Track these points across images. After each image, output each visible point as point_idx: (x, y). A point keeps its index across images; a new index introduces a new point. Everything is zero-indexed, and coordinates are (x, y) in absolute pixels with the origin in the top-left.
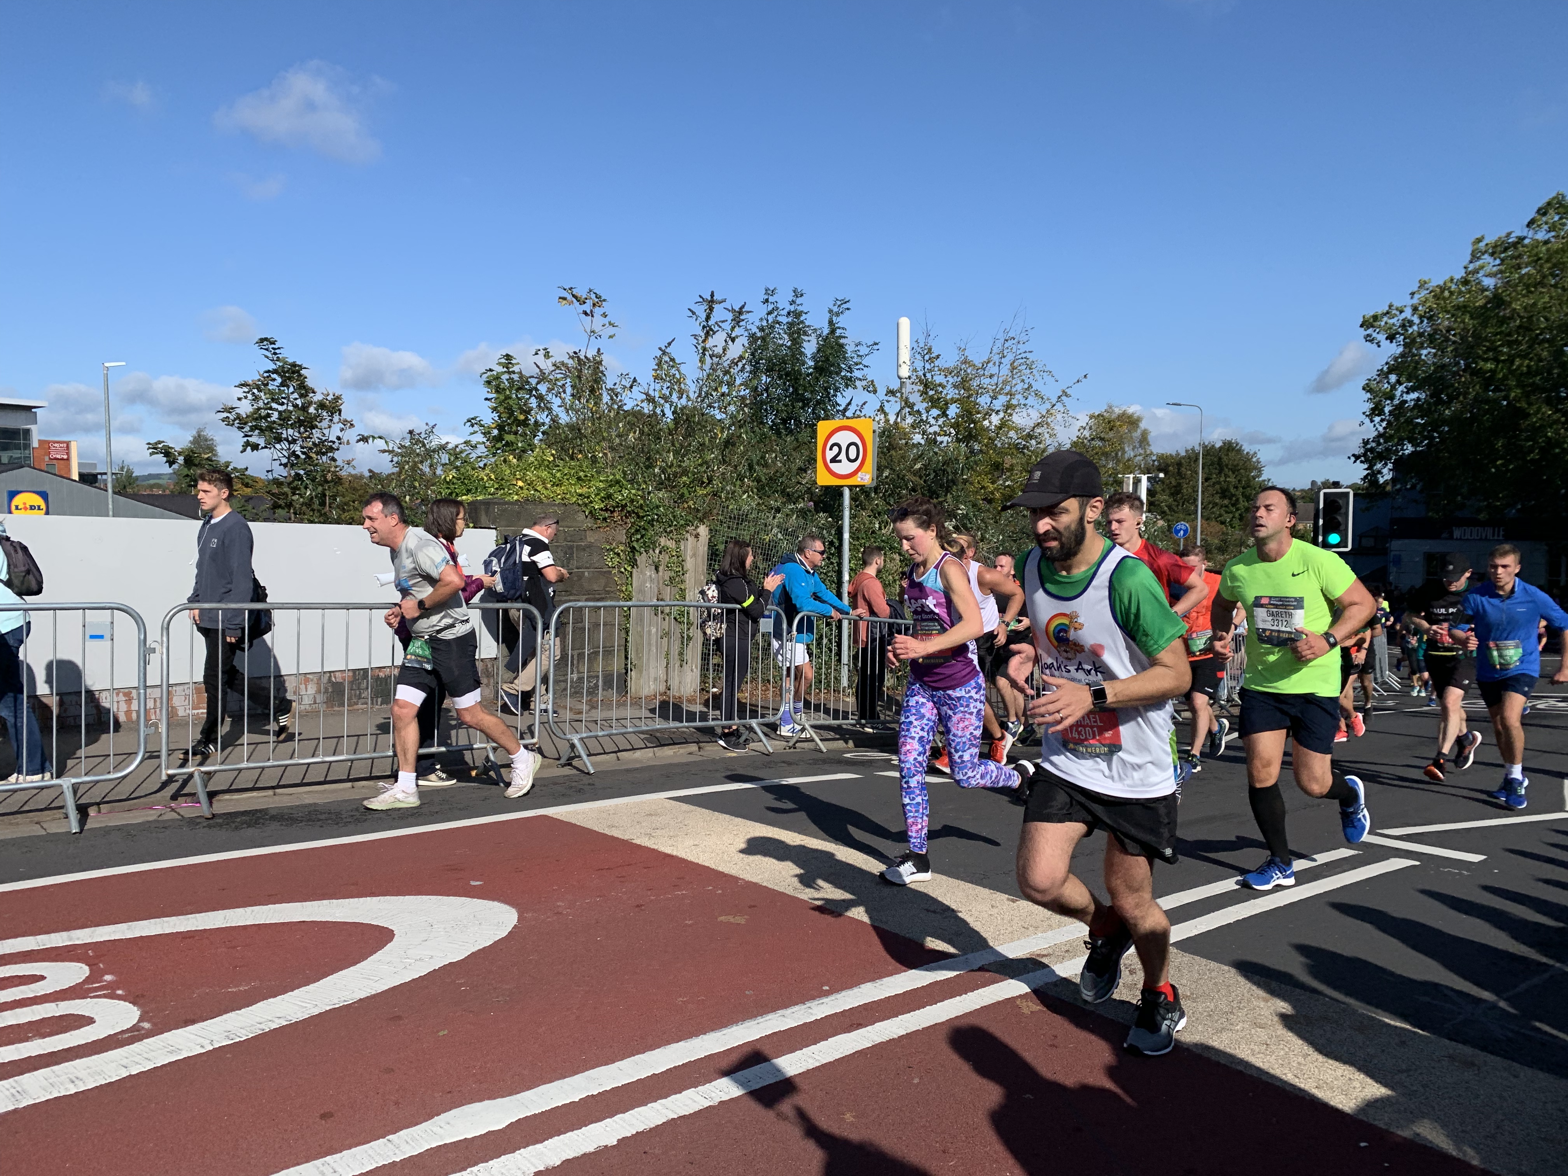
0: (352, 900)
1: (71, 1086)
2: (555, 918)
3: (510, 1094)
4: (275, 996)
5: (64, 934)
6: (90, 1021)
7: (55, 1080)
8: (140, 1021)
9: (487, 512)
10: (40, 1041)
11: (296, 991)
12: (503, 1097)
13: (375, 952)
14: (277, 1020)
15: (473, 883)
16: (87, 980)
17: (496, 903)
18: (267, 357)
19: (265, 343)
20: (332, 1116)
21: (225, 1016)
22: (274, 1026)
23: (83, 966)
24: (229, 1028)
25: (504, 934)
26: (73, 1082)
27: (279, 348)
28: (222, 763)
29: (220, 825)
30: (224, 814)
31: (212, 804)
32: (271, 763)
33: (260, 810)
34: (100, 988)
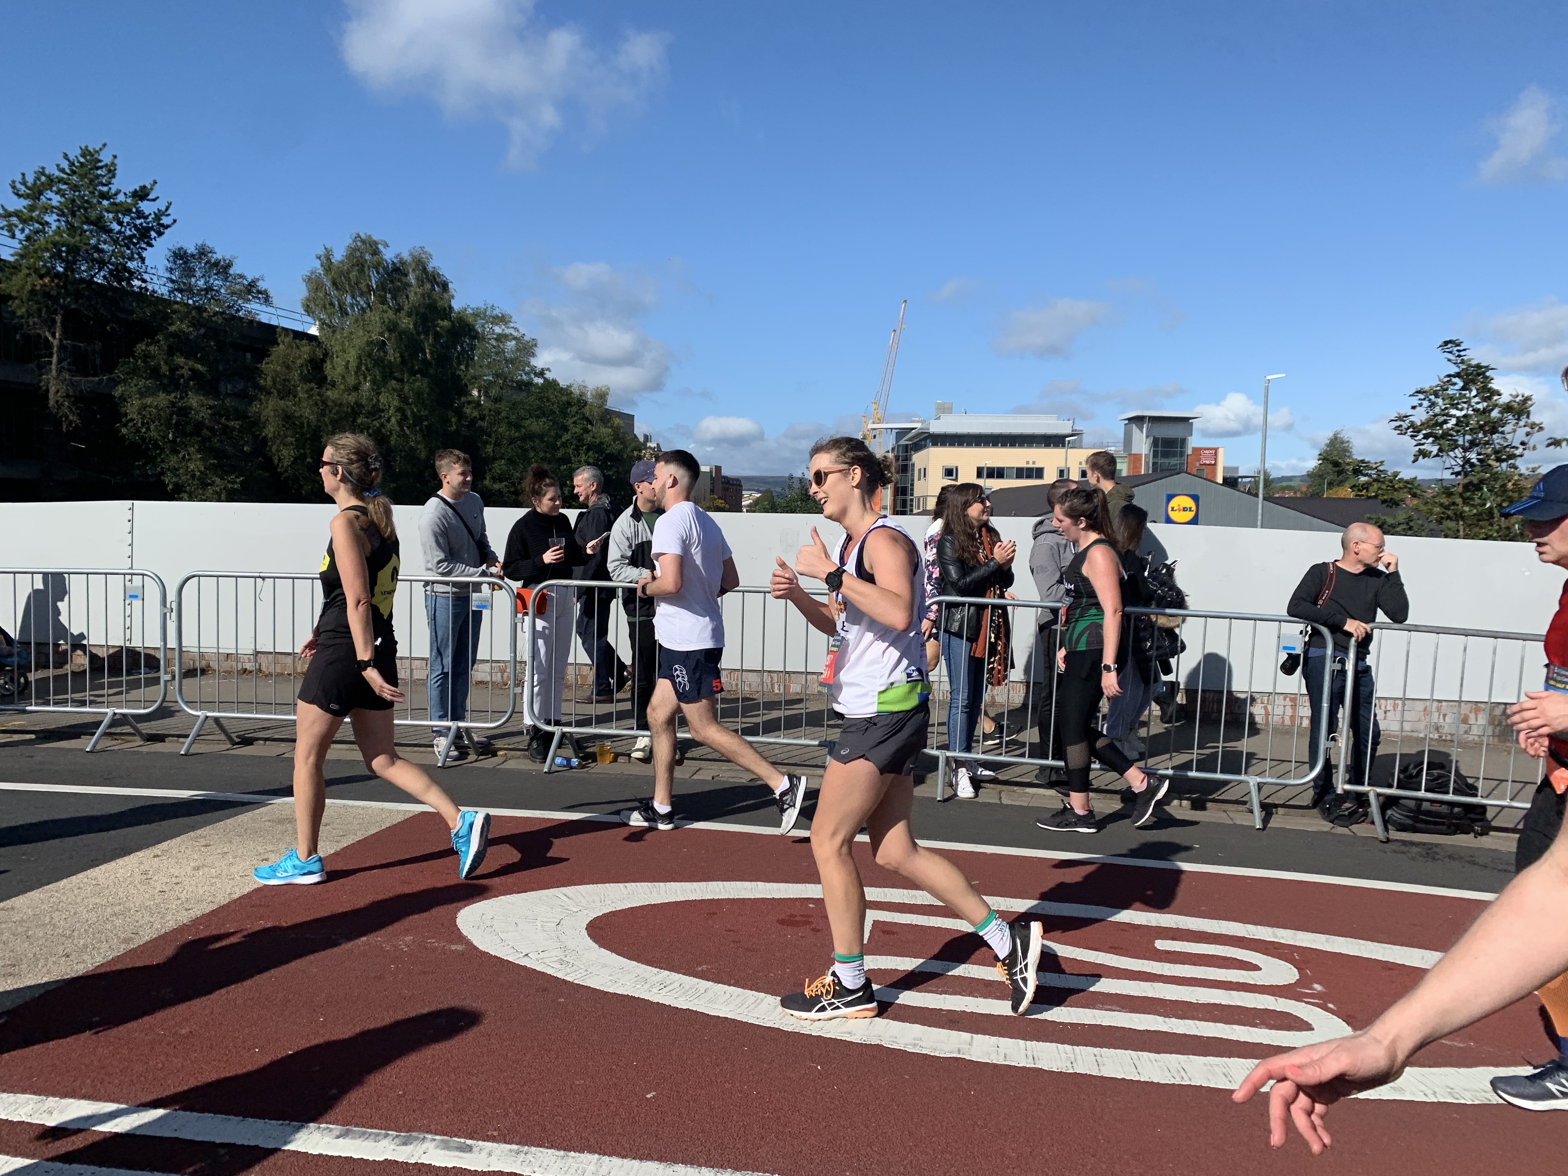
5: (1269, 929)
10: (1267, 1030)
16: (1298, 983)
18: (1449, 360)
19: (1449, 346)
23: (1292, 967)
27: (1464, 350)
28: (1398, 788)
29: (1395, 852)
30: (1397, 840)
31: (1386, 829)
32: (1450, 797)
33: (1437, 845)
34: (1311, 996)
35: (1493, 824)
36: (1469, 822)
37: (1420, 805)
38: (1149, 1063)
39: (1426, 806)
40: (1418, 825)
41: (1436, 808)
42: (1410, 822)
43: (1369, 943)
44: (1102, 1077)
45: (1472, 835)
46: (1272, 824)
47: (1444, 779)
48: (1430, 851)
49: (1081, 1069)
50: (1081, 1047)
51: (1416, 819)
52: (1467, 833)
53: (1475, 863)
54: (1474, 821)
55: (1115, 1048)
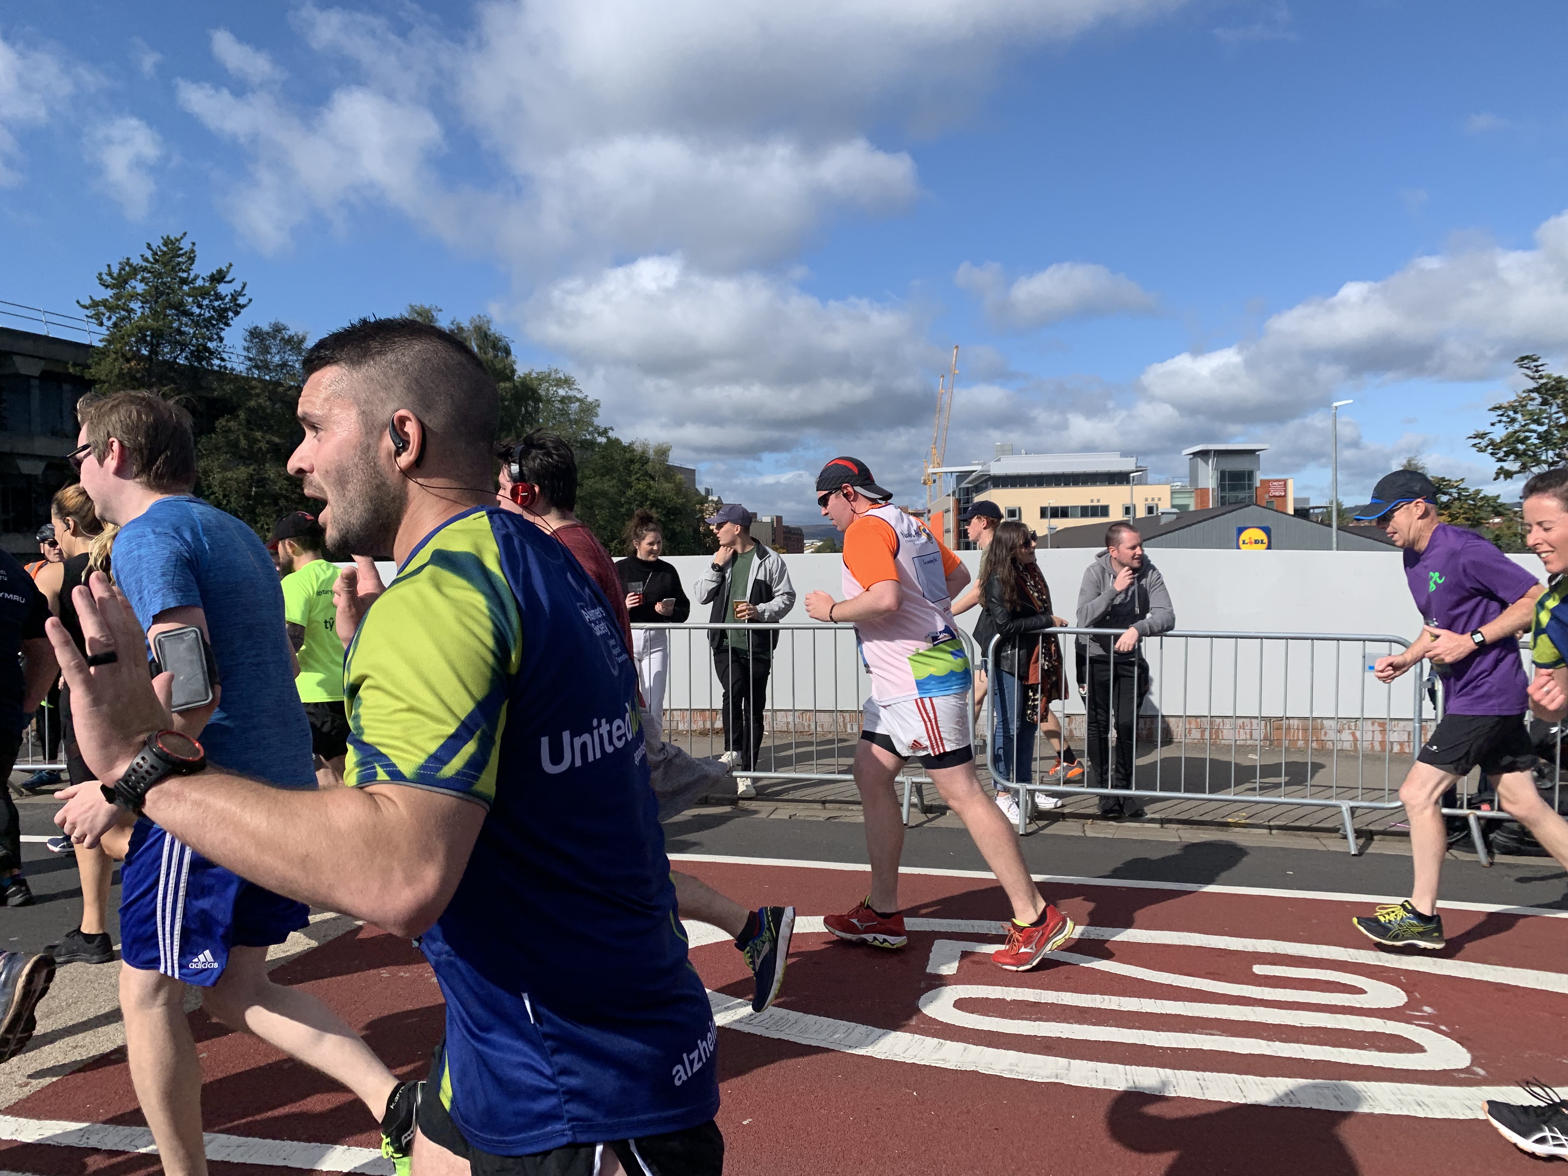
6: (1420, 1049)
7: (1400, 1097)
8: (1473, 1064)
10: (1377, 1053)
16: (1406, 1006)
18: (1527, 376)
19: (1526, 361)
23: (1399, 990)
26: (1420, 1106)
27: (1542, 365)
29: (1499, 875)
30: (1502, 864)
31: (1489, 852)
34: (1422, 1018)
38: (1254, 1086)
40: (1523, 847)
42: (1513, 844)
44: (1207, 1101)
46: (1370, 850)
49: (1184, 1093)
50: (1183, 1071)
51: (1520, 842)
55: (1218, 1072)
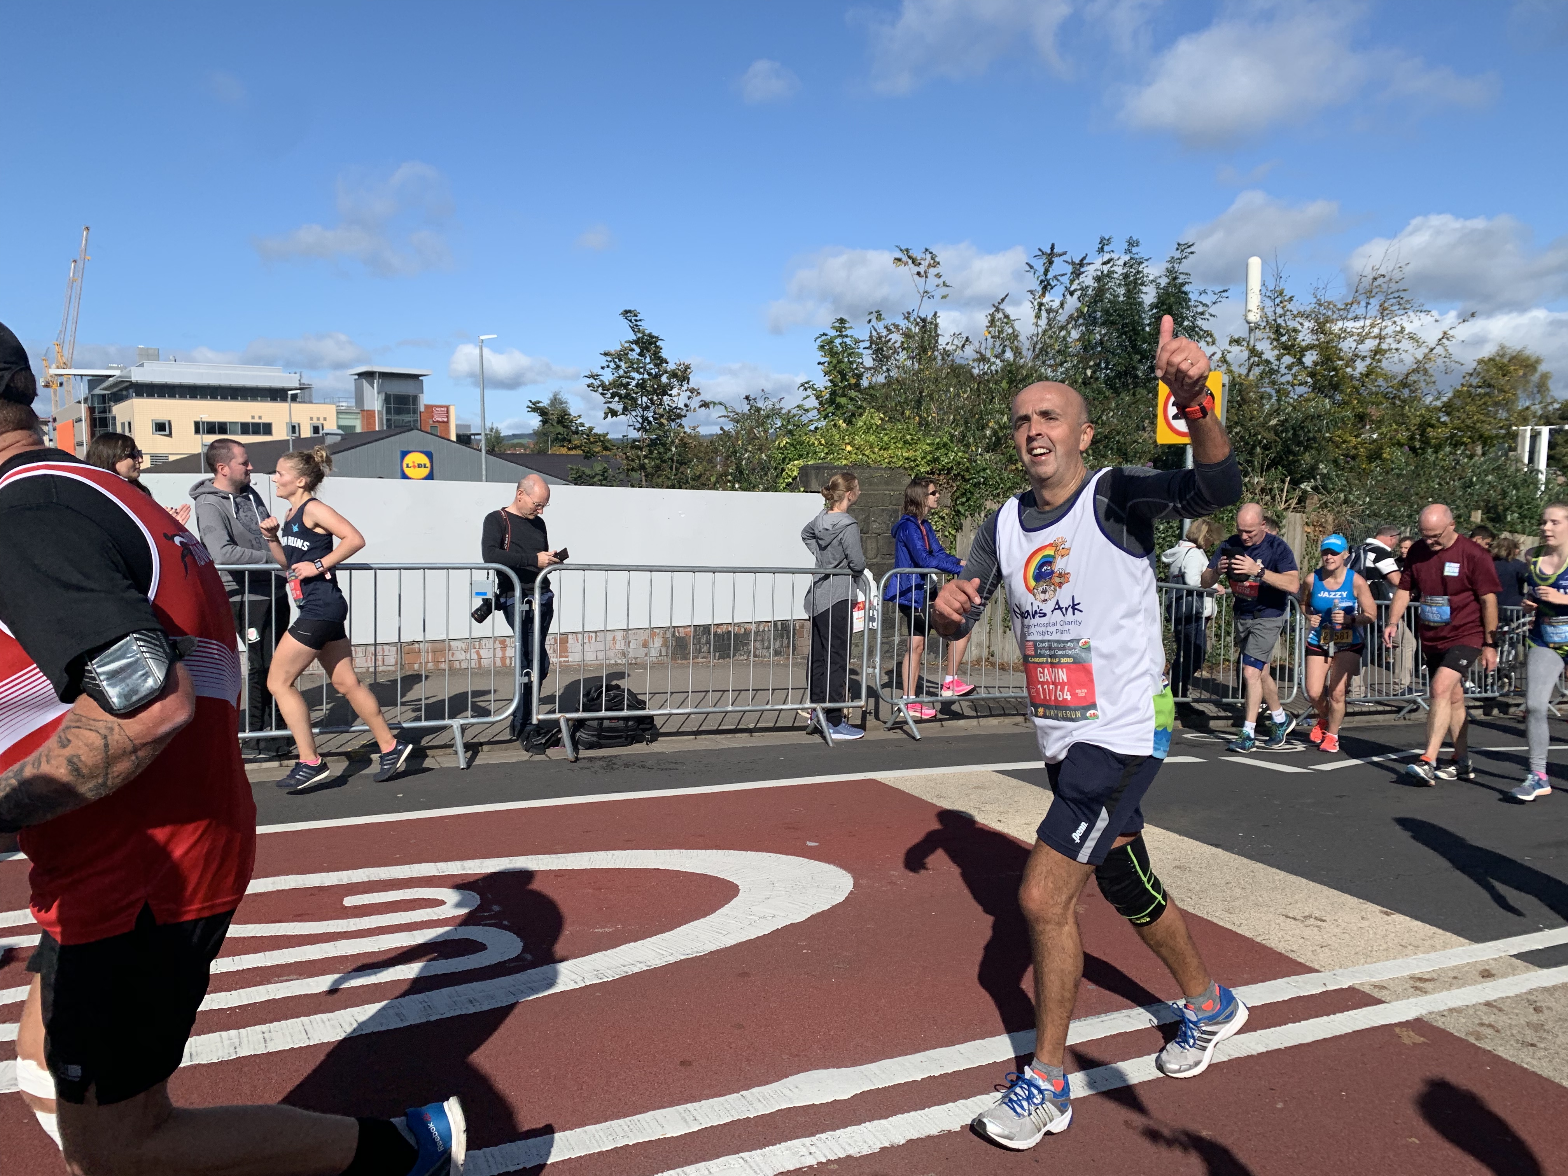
0: (699, 851)
1: (470, 1006)
2: (889, 887)
3: (854, 1064)
4: (636, 941)
5: (458, 863)
6: (483, 947)
7: (455, 999)
8: (524, 951)
9: (817, 477)
10: (444, 961)
11: (654, 937)
12: (847, 1067)
13: (723, 906)
14: (639, 965)
15: (809, 844)
16: (480, 909)
17: (832, 868)
18: (629, 328)
19: (629, 315)
20: (690, 1064)
21: (593, 955)
22: (636, 970)
23: (475, 894)
24: (598, 967)
25: (841, 899)
26: (471, 1001)
27: (639, 320)
28: (584, 711)
29: (582, 769)
30: (584, 758)
31: (576, 749)
32: (625, 713)
33: (616, 756)
34: (490, 917)
35: (661, 731)
36: (641, 732)
37: (602, 724)
38: (320, 1024)
39: (606, 723)
40: (602, 741)
41: (614, 724)
42: (594, 739)
43: (547, 856)
44: (268, 1053)
45: (645, 743)
46: (478, 762)
47: (620, 698)
48: (610, 763)
49: (244, 1052)
50: (248, 1029)
51: (599, 736)
52: (640, 741)
53: (644, 767)
54: (644, 730)
55: (287, 1019)
